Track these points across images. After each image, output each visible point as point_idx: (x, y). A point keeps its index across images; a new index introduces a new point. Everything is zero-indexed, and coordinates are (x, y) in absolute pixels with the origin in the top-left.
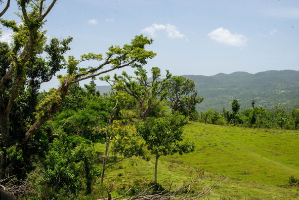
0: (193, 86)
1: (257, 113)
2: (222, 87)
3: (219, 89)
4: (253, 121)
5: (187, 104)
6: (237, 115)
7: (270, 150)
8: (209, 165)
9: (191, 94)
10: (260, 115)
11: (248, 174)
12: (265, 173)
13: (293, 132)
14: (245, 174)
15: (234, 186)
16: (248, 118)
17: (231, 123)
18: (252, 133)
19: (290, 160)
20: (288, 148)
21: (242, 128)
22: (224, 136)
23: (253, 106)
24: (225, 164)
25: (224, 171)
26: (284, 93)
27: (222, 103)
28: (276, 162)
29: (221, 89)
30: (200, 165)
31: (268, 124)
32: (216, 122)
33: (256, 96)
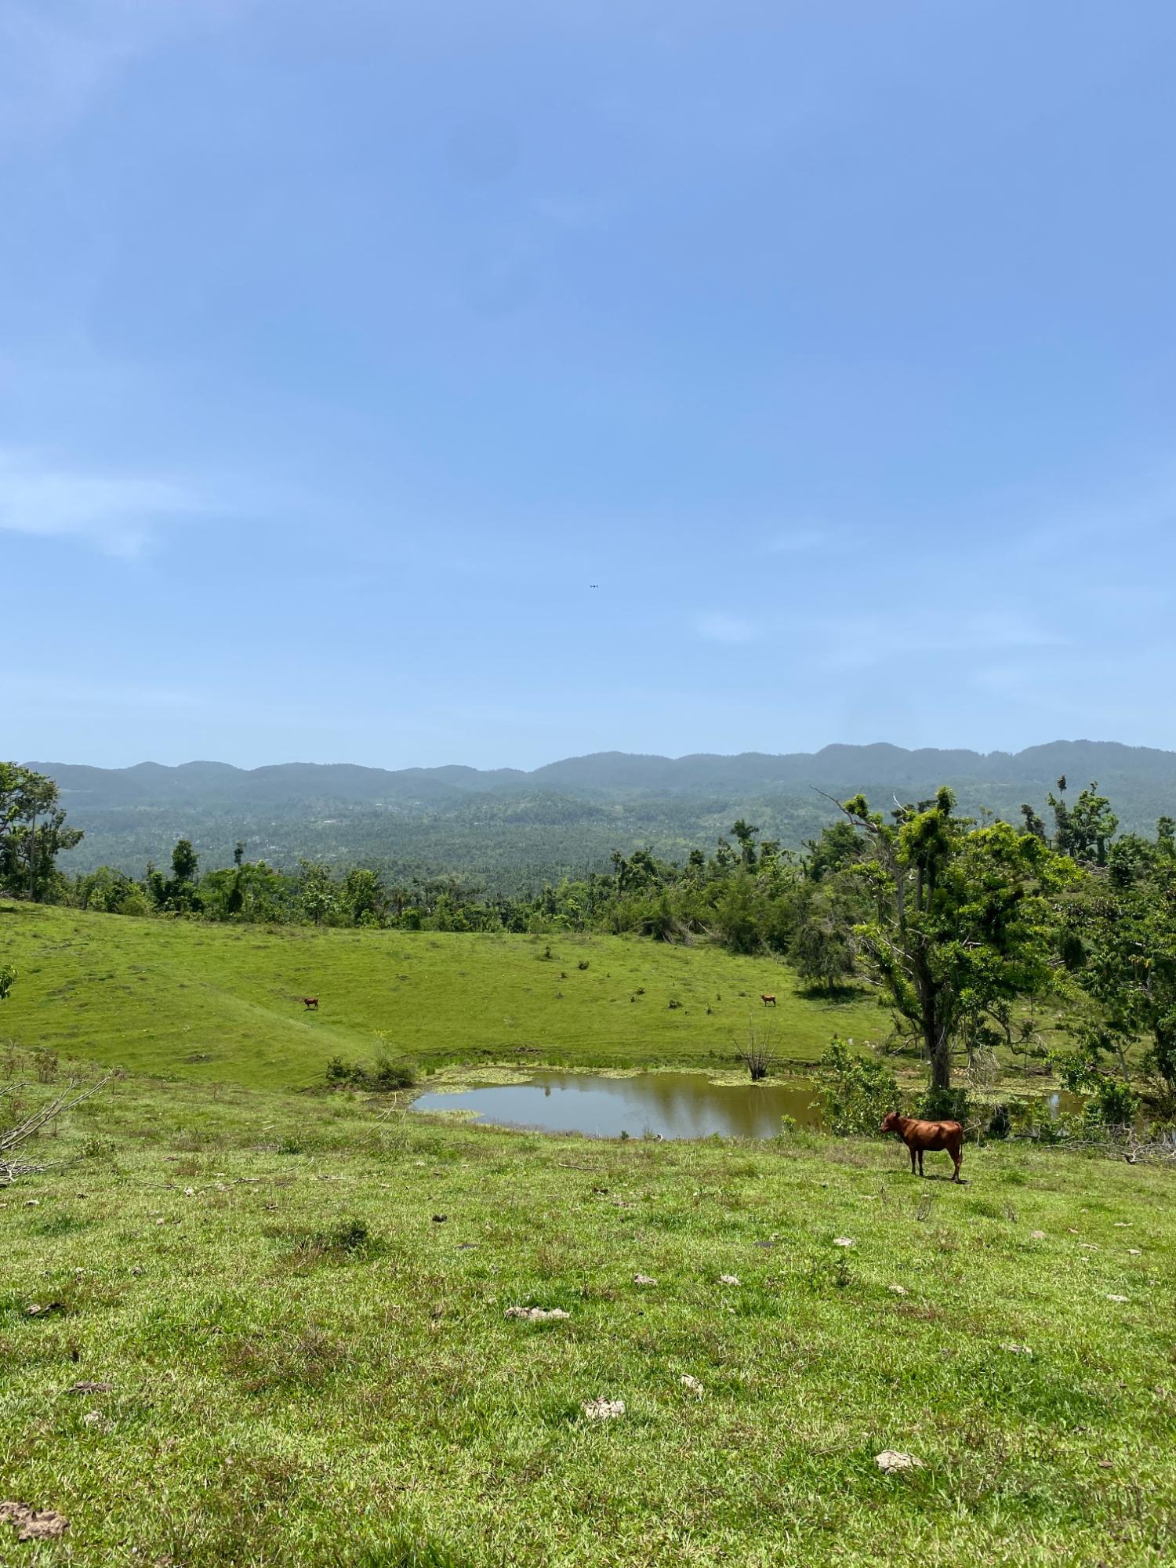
0: (49, 793)
1: (248, 881)
2: (152, 805)
3: (142, 808)
4: (234, 901)
5: (28, 850)
6: (187, 885)
7: (278, 986)
8: (85, 1038)
9: (42, 819)
10: (258, 886)
11: (208, 1059)
12: (260, 1054)
13: (345, 934)
14: (199, 1059)
15: (148, 1102)
16: (218, 894)
17: (167, 909)
18: (228, 937)
19: (334, 1013)
20: (330, 978)
21: (199, 923)
22: (139, 948)
23: (238, 860)
24: (136, 1033)
25: (133, 1056)
26: (331, 826)
27: (147, 851)
28: (291, 1021)
29: (148, 809)
30: (54, 1041)
31: (277, 911)
32: (120, 906)
33: (253, 833)
